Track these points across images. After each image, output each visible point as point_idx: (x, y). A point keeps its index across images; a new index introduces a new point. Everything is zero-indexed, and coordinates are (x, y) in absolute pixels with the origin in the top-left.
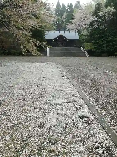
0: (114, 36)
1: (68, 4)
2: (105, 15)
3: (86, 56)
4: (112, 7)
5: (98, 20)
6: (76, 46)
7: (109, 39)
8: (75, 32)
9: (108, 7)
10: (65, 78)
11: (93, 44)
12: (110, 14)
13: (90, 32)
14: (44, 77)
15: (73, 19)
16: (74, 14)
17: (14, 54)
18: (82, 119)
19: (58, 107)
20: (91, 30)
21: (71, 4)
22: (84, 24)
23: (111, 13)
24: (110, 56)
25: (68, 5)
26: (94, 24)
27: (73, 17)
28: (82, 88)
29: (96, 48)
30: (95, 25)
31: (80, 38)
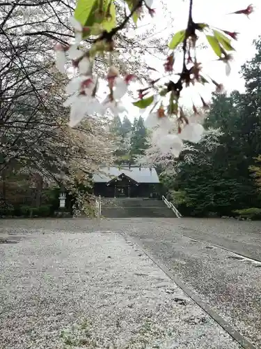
0: (226, 179)
1: (135, 118)
2: (205, 142)
3: (176, 217)
4: (215, 128)
5: (193, 150)
6: (154, 197)
7: (219, 184)
8: (151, 170)
9: (209, 128)
10: (144, 257)
11: (188, 193)
12: (214, 140)
13: (180, 171)
14: (109, 257)
15: (147, 147)
16: (147, 139)
17: (27, 215)
18: (176, 301)
19: (144, 292)
20: (180, 167)
21: (141, 118)
22: (168, 158)
23: (216, 138)
24: (223, 217)
25: (135, 120)
26: (186, 157)
27: (146, 143)
28: (173, 271)
29: (193, 201)
30: (189, 159)
31: (160, 180)
